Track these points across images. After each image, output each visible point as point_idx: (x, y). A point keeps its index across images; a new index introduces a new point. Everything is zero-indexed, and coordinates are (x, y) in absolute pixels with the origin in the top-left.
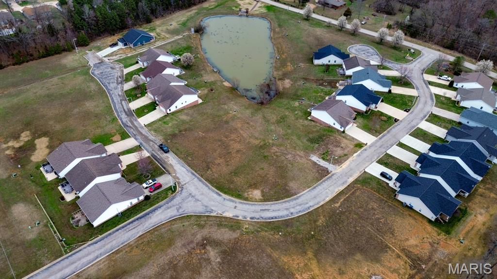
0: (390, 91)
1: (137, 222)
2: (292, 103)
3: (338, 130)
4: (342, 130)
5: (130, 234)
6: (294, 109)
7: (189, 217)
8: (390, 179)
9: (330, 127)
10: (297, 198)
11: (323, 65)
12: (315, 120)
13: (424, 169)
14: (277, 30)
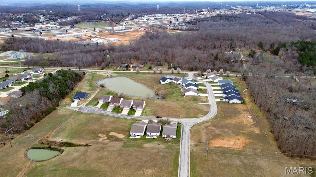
0: (195, 83)
1: (184, 132)
2: (173, 95)
3: (197, 96)
4: (198, 95)
5: (187, 135)
6: (176, 96)
7: (194, 126)
8: (223, 100)
9: (193, 96)
10: (211, 112)
11: (166, 83)
12: (187, 96)
13: (227, 95)
14: (133, 78)
